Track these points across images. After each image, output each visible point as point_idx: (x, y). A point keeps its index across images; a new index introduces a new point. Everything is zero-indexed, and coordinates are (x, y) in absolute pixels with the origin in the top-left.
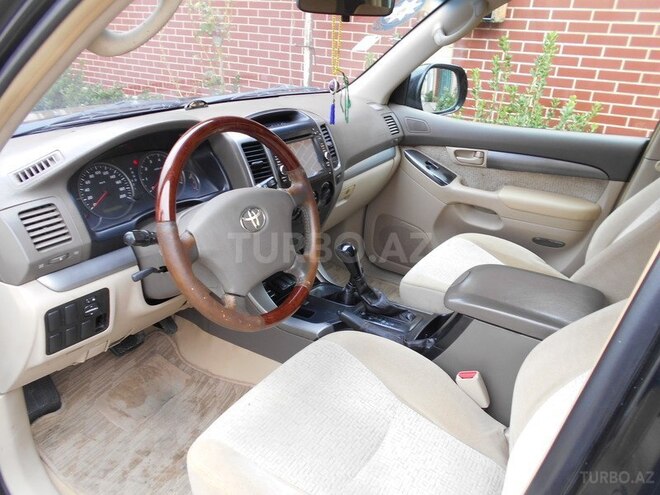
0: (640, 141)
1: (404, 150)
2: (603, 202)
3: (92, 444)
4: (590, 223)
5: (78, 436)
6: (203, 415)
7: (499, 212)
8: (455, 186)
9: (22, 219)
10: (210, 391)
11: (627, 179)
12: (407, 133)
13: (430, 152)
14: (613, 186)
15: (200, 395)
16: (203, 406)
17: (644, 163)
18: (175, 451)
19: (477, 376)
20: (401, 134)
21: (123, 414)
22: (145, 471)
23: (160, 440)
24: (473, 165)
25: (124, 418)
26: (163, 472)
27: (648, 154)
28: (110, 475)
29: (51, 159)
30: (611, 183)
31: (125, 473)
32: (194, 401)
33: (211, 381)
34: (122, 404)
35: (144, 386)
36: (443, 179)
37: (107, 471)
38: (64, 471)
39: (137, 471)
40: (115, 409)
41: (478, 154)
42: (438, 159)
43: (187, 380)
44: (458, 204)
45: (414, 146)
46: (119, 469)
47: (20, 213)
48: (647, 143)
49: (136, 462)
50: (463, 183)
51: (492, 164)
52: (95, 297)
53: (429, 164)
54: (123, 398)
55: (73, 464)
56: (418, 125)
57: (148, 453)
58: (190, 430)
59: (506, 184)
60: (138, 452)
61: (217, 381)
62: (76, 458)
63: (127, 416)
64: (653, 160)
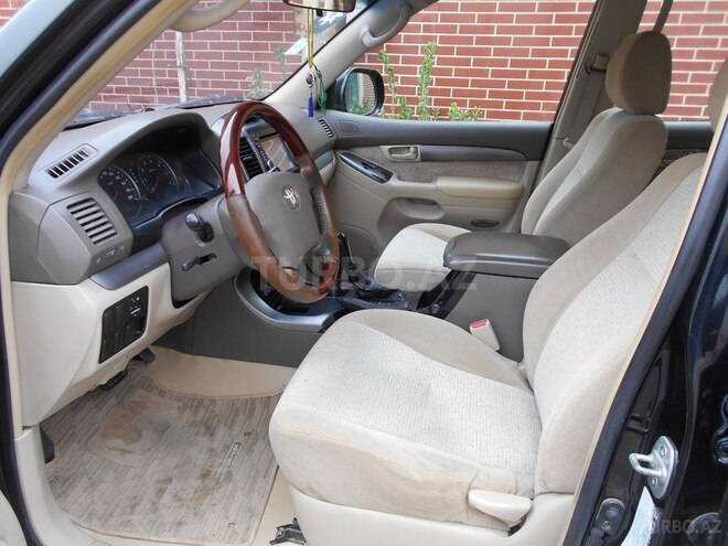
0: (547, 124)
1: (340, 153)
2: (525, 180)
3: (103, 486)
4: (518, 201)
5: (84, 482)
6: (211, 435)
7: (439, 202)
8: (394, 182)
9: (73, 213)
10: (209, 412)
11: (542, 159)
12: (340, 137)
13: (364, 153)
14: (531, 165)
15: (198, 419)
16: (208, 428)
17: (553, 142)
18: (198, 472)
19: (488, 322)
20: (335, 137)
21: (123, 451)
22: (175, 496)
23: (176, 467)
24: (408, 161)
25: (127, 455)
26: (196, 492)
27: (555, 134)
28: (138, 509)
29: (82, 153)
30: (529, 163)
31: (154, 504)
32: (195, 424)
33: (206, 403)
34: (119, 443)
35: (133, 422)
36: (382, 177)
37: (133, 508)
38: (85, 517)
39: (166, 499)
40: (113, 449)
41: (412, 149)
42: (373, 159)
43: (179, 408)
44: (399, 199)
45: (347, 149)
46: (145, 501)
47: (69, 207)
48: (553, 125)
49: (161, 492)
50: (399, 178)
51: (426, 158)
52: (139, 296)
53: (366, 165)
54: (118, 437)
55: (91, 508)
56: (350, 127)
57: (170, 480)
58: (205, 450)
59: (440, 175)
60: (158, 482)
61: (213, 401)
62: (92, 503)
63: (130, 452)
64: (560, 139)
